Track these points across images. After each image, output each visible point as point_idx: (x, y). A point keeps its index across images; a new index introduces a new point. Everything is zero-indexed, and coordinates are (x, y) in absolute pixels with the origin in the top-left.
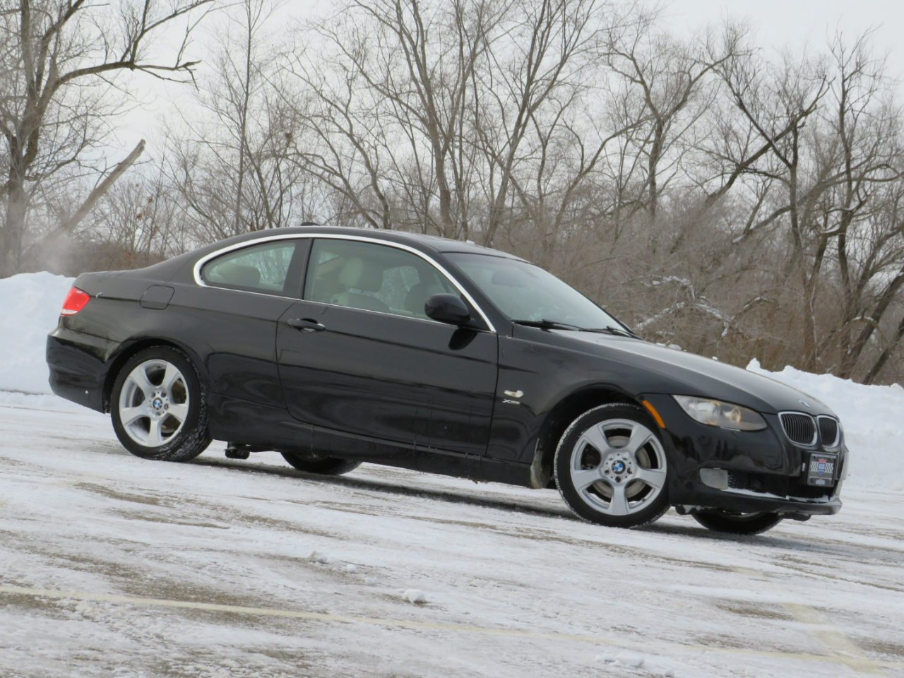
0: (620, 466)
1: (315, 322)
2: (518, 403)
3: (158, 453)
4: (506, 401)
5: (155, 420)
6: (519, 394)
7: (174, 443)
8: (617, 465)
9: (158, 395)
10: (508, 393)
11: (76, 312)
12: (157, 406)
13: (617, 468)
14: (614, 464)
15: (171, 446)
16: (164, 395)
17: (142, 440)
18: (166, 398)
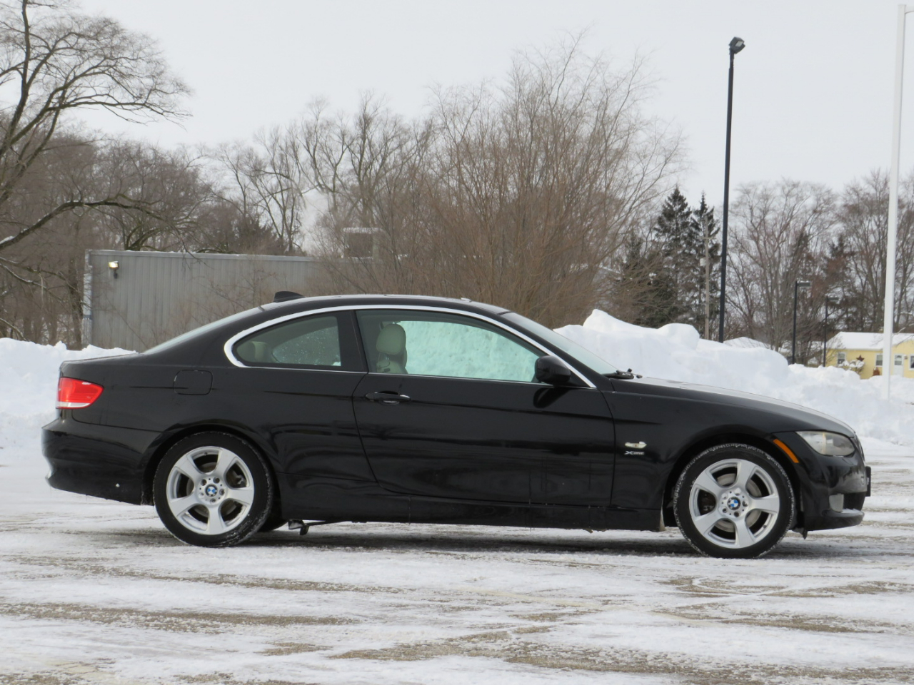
0: (735, 502)
1: (396, 394)
2: (642, 453)
3: (225, 540)
4: (628, 453)
5: (212, 507)
6: (642, 445)
7: (242, 527)
8: (732, 502)
9: (210, 482)
10: (628, 445)
11: (87, 404)
12: (211, 493)
13: (733, 505)
14: (729, 502)
15: (240, 531)
16: (217, 481)
17: (200, 529)
18: (220, 483)
